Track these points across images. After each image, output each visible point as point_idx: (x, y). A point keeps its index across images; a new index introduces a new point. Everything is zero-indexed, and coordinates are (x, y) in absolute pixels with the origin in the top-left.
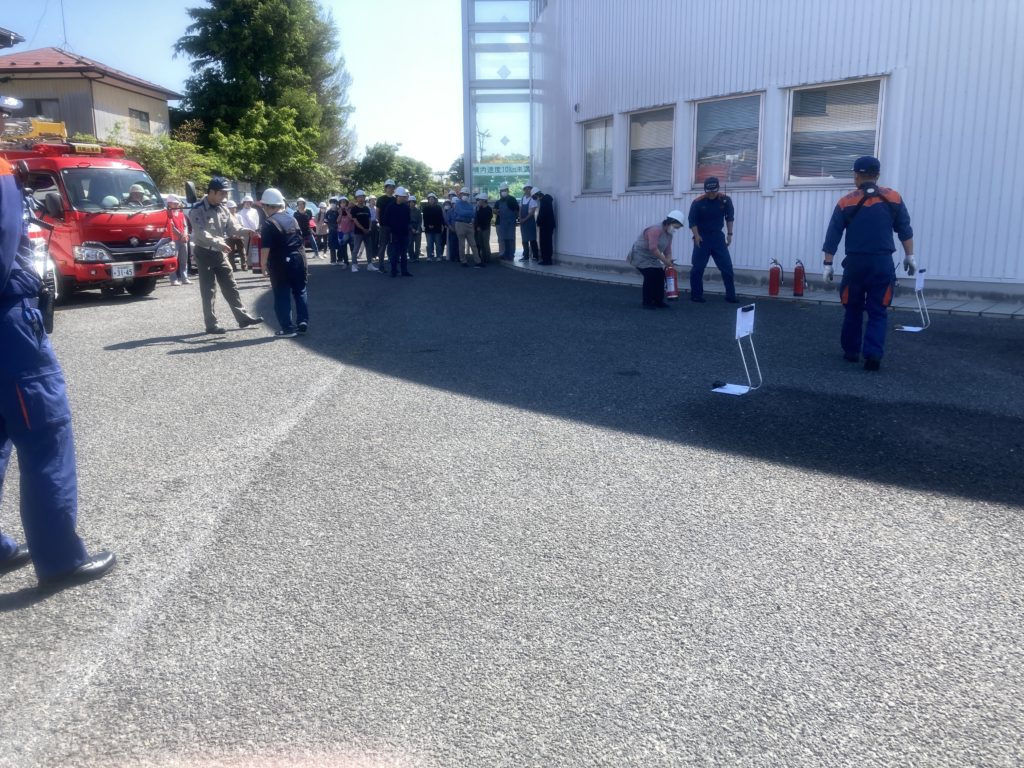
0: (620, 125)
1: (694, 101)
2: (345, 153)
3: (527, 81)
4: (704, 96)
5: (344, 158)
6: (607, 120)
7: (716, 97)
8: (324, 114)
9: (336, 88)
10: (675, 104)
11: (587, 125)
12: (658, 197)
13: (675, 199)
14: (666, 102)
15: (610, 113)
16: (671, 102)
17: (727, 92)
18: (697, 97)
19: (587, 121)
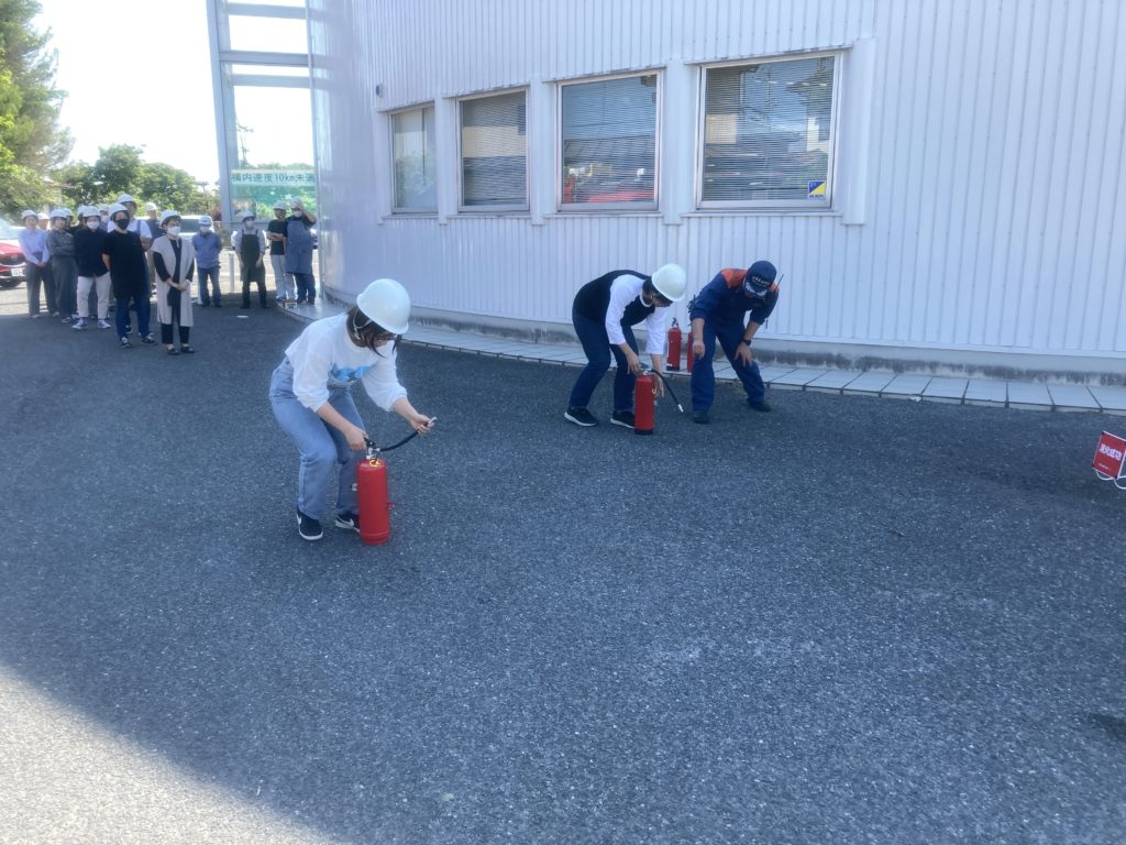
0: (446, 119)
1: (556, 82)
2: (63, 153)
3: (305, 56)
4: (571, 74)
5: (61, 159)
6: (426, 109)
7: (591, 76)
8: (25, 99)
9: (44, 66)
10: (528, 86)
11: (396, 117)
12: (508, 221)
13: (533, 226)
14: (514, 82)
15: (429, 99)
16: (522, 82)
17: (606, 69)
18: (560, 76)
19: (395, 109)
